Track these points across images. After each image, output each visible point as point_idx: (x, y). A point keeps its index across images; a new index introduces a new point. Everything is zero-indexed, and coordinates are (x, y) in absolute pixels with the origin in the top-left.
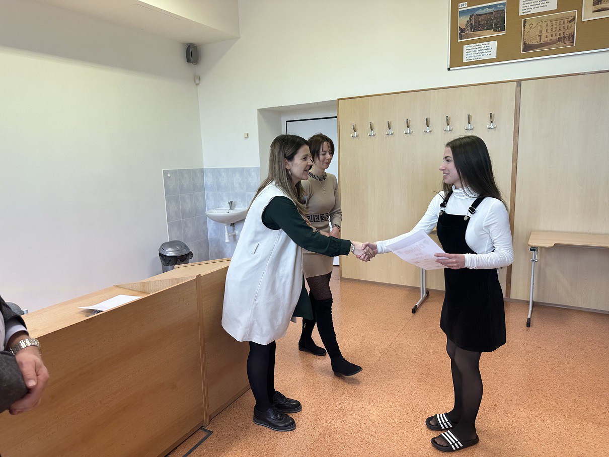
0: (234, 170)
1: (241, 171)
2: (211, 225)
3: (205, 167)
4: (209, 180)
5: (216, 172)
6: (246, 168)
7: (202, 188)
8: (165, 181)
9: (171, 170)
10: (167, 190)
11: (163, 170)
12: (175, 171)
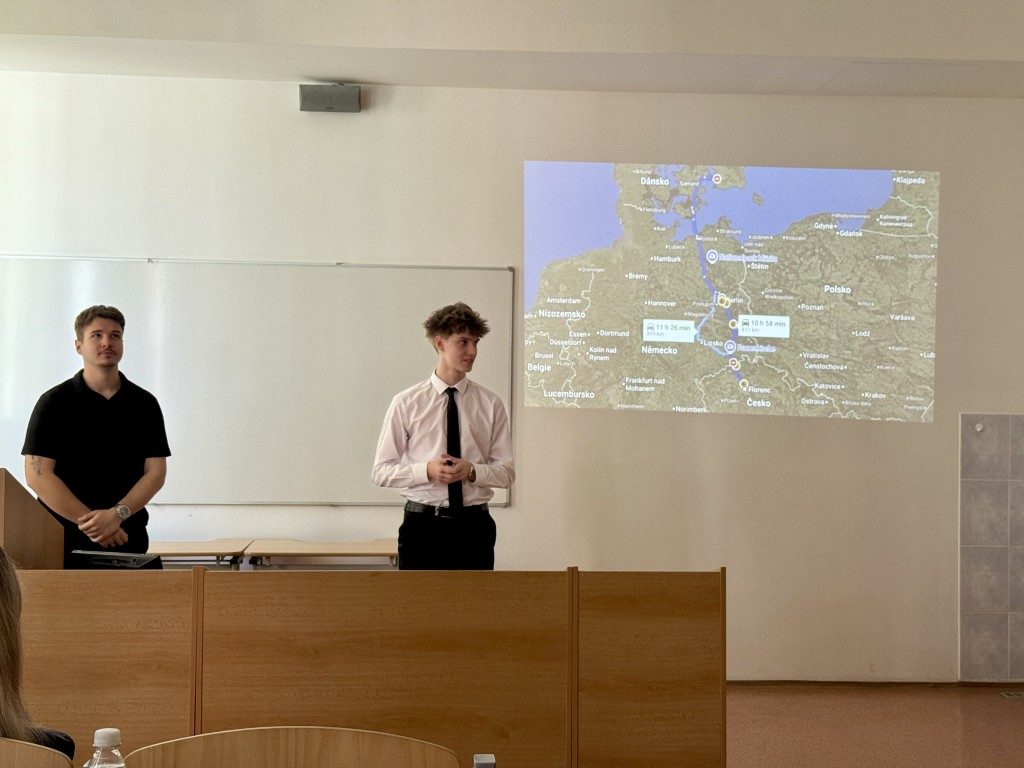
8: (964, 440)
9: (988, 416)
10: (969, 465)
11: (962, 415)
12: (1003, 419)
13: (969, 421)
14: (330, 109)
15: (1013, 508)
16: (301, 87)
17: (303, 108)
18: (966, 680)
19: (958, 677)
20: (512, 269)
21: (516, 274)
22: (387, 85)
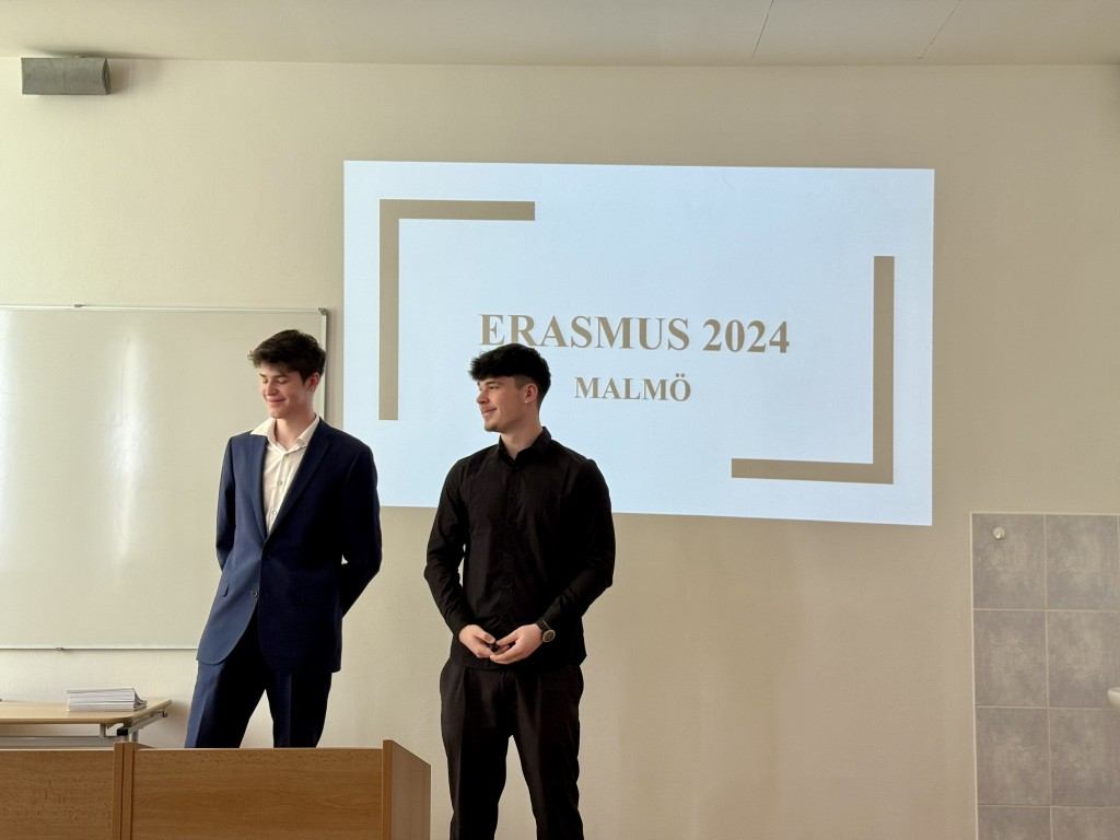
8: (977, 552)
9: (1011, 517)
10: (986, 588)
11: (974, 515)
12: (1035, 521)
13: (984, 524)
15: (1052, 651)
16: (22, 59)
17: (25, 91)
20: (325, 312)
21: (332, 319)
22: (155, 61)
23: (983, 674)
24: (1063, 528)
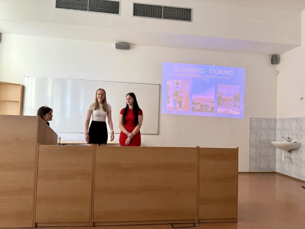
0: (293, 119)
1: (297, 119)
2: (278, 151)
3: (277, 118)
4: (278, 125)
5: (283, 120)
6: (300, 118)
7: (274, 129)
8: (250, 123)
9: (254, 118)
10: (251, 127)
11: (250, 117)
12: (257, 119)
13: (251, 119)
14: (122, 48)
15: (259, 136)
16: (116, 43)
17: (116, 48)
18: (250, 172)
19: (248, 171)
20: (159, 85)
22: (134, 45)
23: (250, 140)
24: (261, 120)
